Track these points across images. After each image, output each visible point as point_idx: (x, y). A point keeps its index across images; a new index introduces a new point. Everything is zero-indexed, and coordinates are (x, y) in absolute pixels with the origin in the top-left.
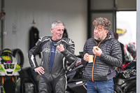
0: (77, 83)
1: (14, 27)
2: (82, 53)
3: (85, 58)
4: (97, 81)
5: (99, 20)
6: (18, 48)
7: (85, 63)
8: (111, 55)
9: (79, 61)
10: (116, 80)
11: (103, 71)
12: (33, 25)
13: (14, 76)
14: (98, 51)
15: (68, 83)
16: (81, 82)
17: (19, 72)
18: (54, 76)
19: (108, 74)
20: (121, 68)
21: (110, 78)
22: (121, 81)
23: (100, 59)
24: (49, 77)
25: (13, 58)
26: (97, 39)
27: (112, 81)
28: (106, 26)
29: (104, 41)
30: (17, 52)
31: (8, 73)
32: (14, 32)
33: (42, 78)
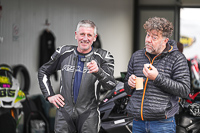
0: (116, 122)
1: (16, 30)
2: (125, 73)
3: (130, 82)
4: (148, 120)
5: (153, 21)
6: (22, 63)
7: (131, 91)
8: (172, 78)
9: (121, 86)
10: (179, 119)
11: (159, 104)
12: (46, 27)
13: (13, 109)
14: (151, 71)
15: (102, 121)
16: (123, 121)
17: (22, 103)
18: (79, 110)
19: (167, 109)
20: (187, 100)
21: (171, 115)
22: (187, 121)
23: (154, 84)
24: (72, 111)
25: (13, 79)
26: (150, 52)
27: (173, 120)
28: (164, 30)
29: (162, 56)
30: (20, 71)
31: (5, 103)
32: (15, 38)
33: (60, 113)
